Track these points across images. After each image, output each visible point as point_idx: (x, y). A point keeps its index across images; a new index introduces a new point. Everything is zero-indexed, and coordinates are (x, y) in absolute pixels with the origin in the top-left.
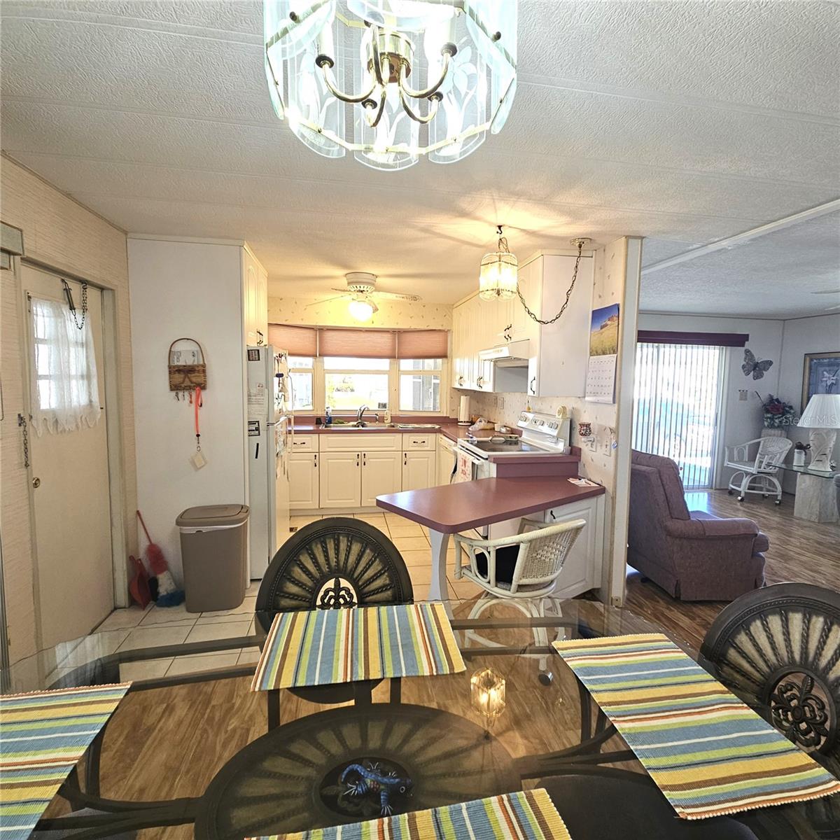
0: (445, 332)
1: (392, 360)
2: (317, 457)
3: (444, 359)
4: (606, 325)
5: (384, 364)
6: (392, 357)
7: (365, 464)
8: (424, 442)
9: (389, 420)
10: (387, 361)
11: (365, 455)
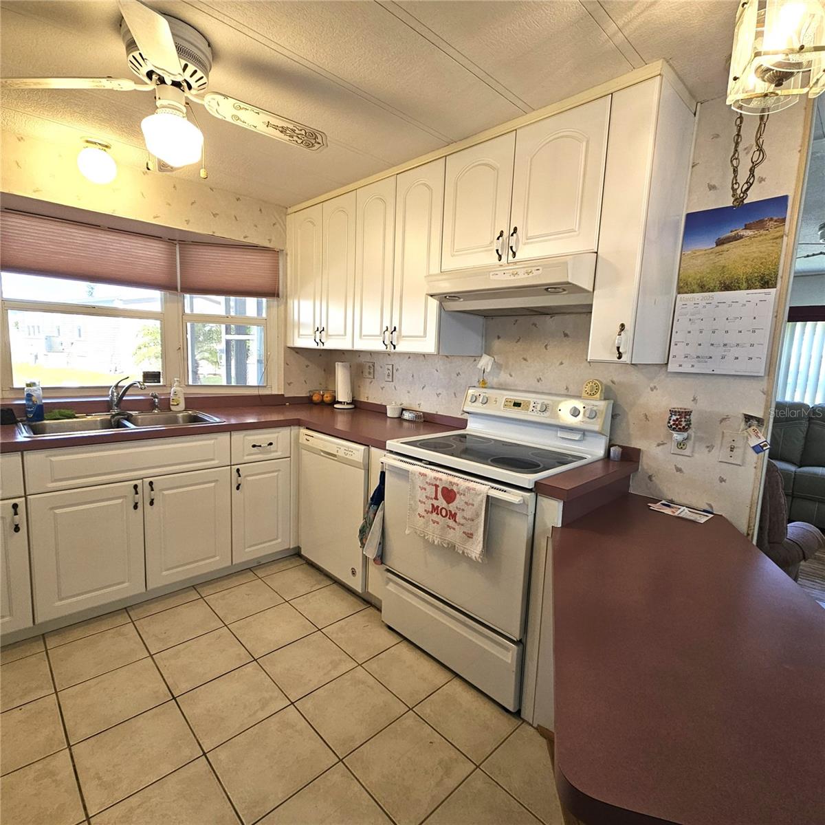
0: (274, 254)
1: (168, 293)
2: (21, 509)
3: (274, 301)
4: (737, 238)
5: (152, 299)
6: (167, 286)
7: (152, 503)
8: (271, 444)
9: (182, 406)
10: (157, 294)
11: (151, 483)
